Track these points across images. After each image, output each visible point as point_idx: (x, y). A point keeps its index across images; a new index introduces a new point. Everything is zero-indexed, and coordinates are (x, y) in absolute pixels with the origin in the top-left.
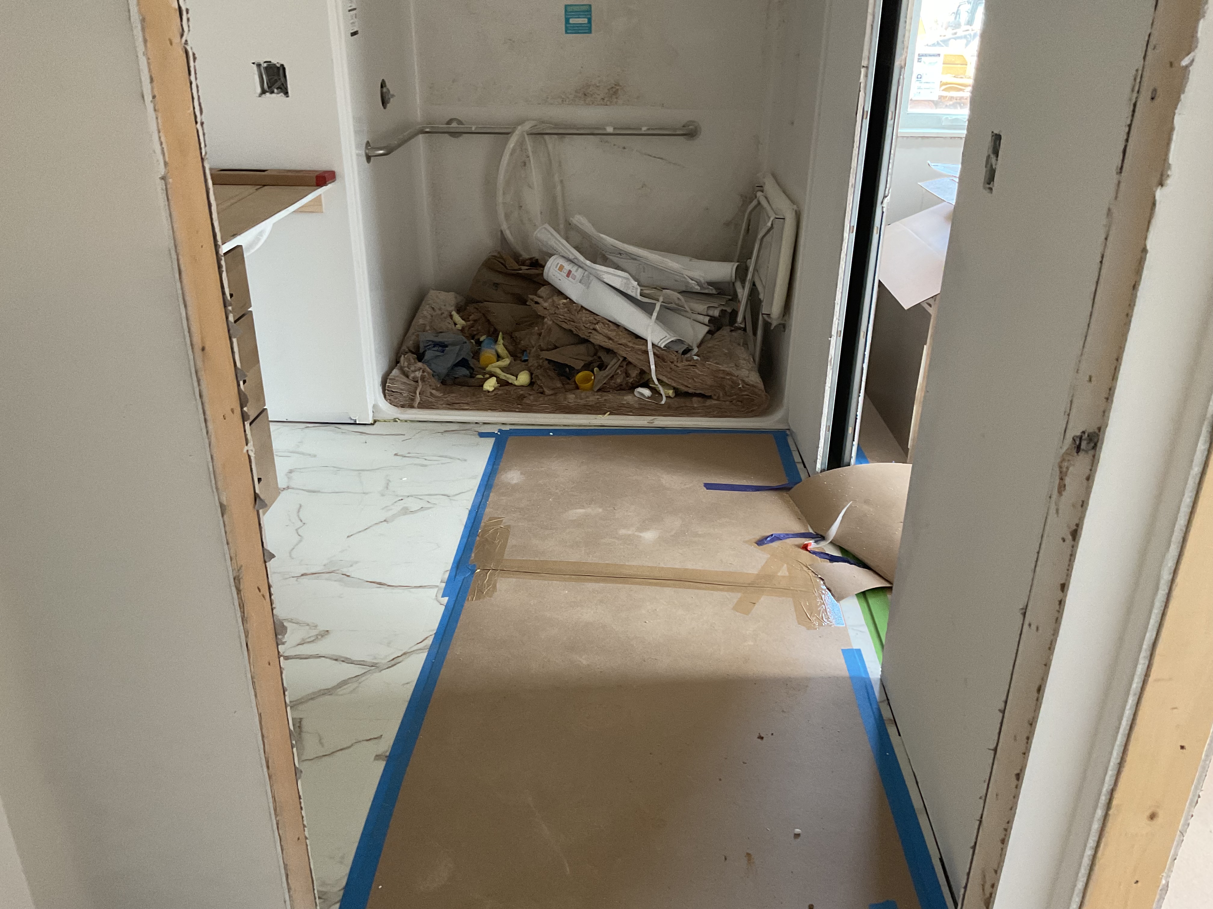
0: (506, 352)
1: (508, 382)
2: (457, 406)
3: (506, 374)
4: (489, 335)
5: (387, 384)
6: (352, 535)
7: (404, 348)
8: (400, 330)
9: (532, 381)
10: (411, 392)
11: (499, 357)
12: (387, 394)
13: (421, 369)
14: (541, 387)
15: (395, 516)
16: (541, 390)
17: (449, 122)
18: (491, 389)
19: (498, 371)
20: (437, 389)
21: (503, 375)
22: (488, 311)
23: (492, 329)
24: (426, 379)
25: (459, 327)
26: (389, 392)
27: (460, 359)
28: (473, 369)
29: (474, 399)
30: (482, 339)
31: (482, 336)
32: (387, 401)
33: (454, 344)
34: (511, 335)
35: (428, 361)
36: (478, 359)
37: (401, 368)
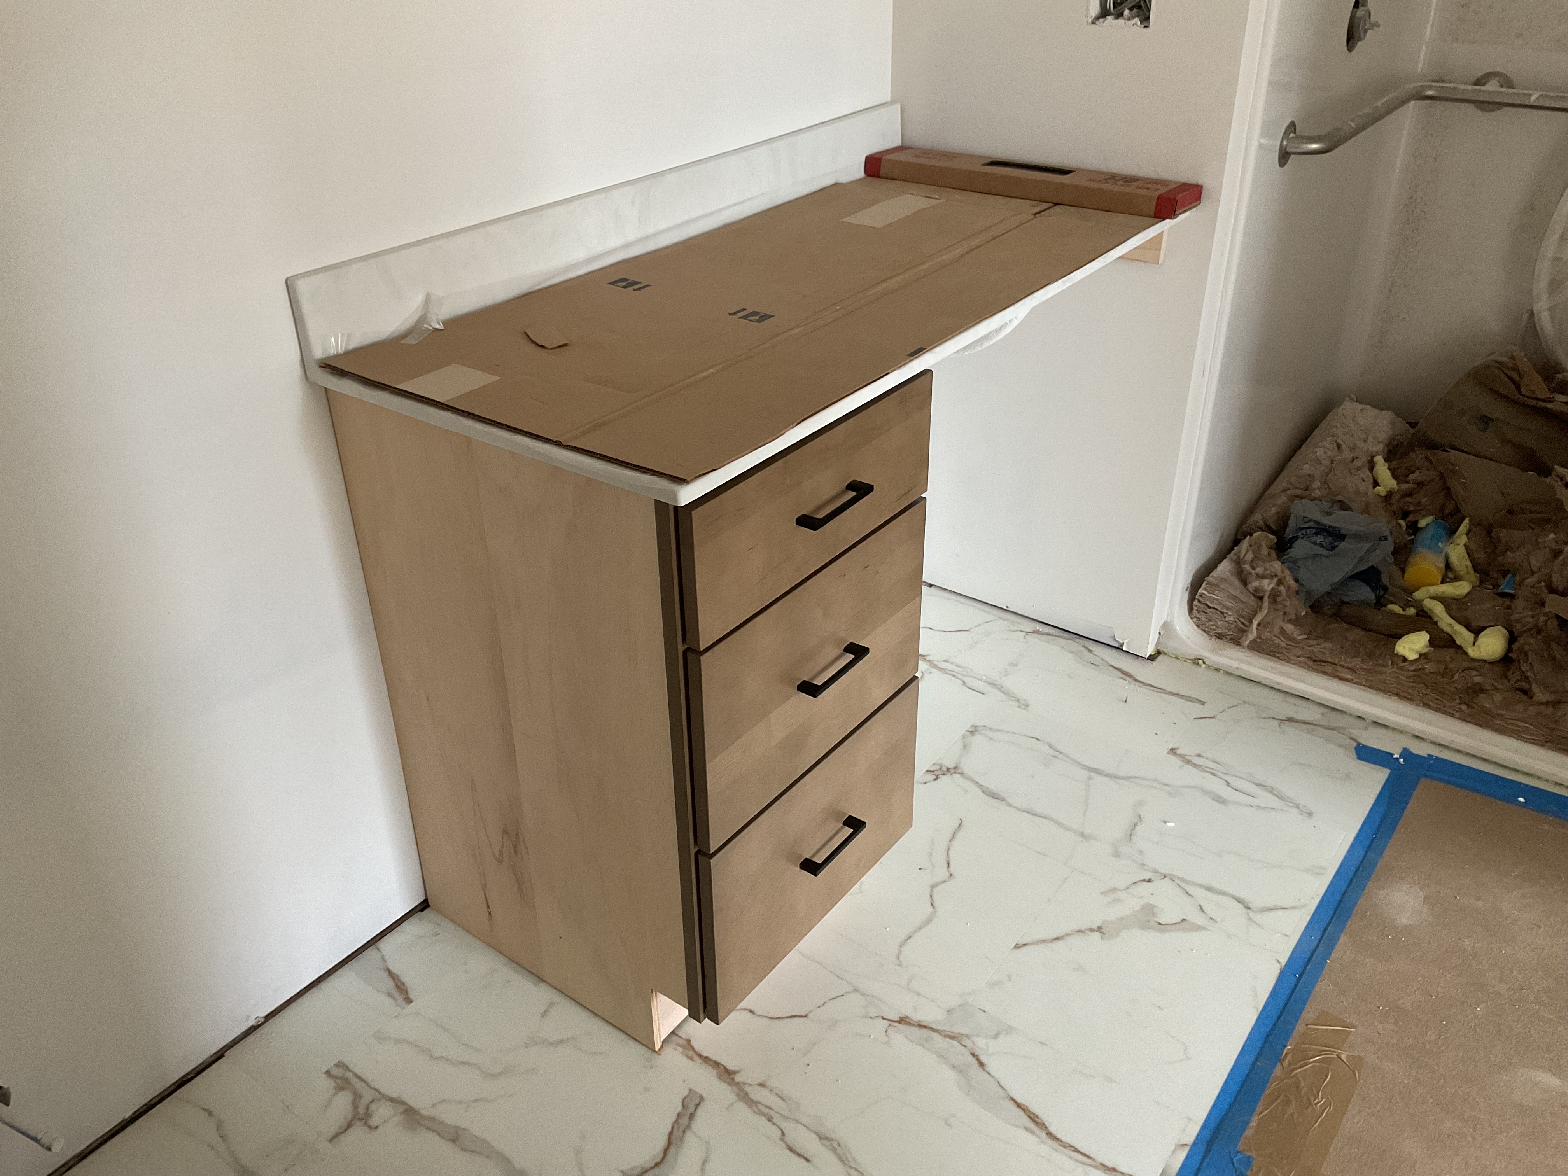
0: (1469, 563)
1: (1454, 641)
2: (1329, 668)
3: (1453, 622)
5: (1200, 591)
6: (1024, 945)
7: (1257, 517)
8: (1260, 476)
9: (1511, 655)
10: (1242, 617)
11: (1449, 574)
12: (1195, 608)
13: (1276, 576)
14: (1527, 679)
15: (1123, 924)
16: (1525, 685)
17: (1481, 81)
18: (1412, 656)
19: (1438, 610)
20: (1297, 622)
21: (1445, 621)
22: (1454, 472)
23: (1450, 507)
24: (1279, 599)
25: (1381, 490)
26: (1199, 604)
27: (1362, 568)
28: (1386, 589)
29: (1369, 665)
30: (1422, 523)
31: (1424, 516)
32: (1192, 618)
33: (1360, 537)
34: (1489, 532)
35: (1295, 562)
36: (1403, 571)
37: (1238, 562)
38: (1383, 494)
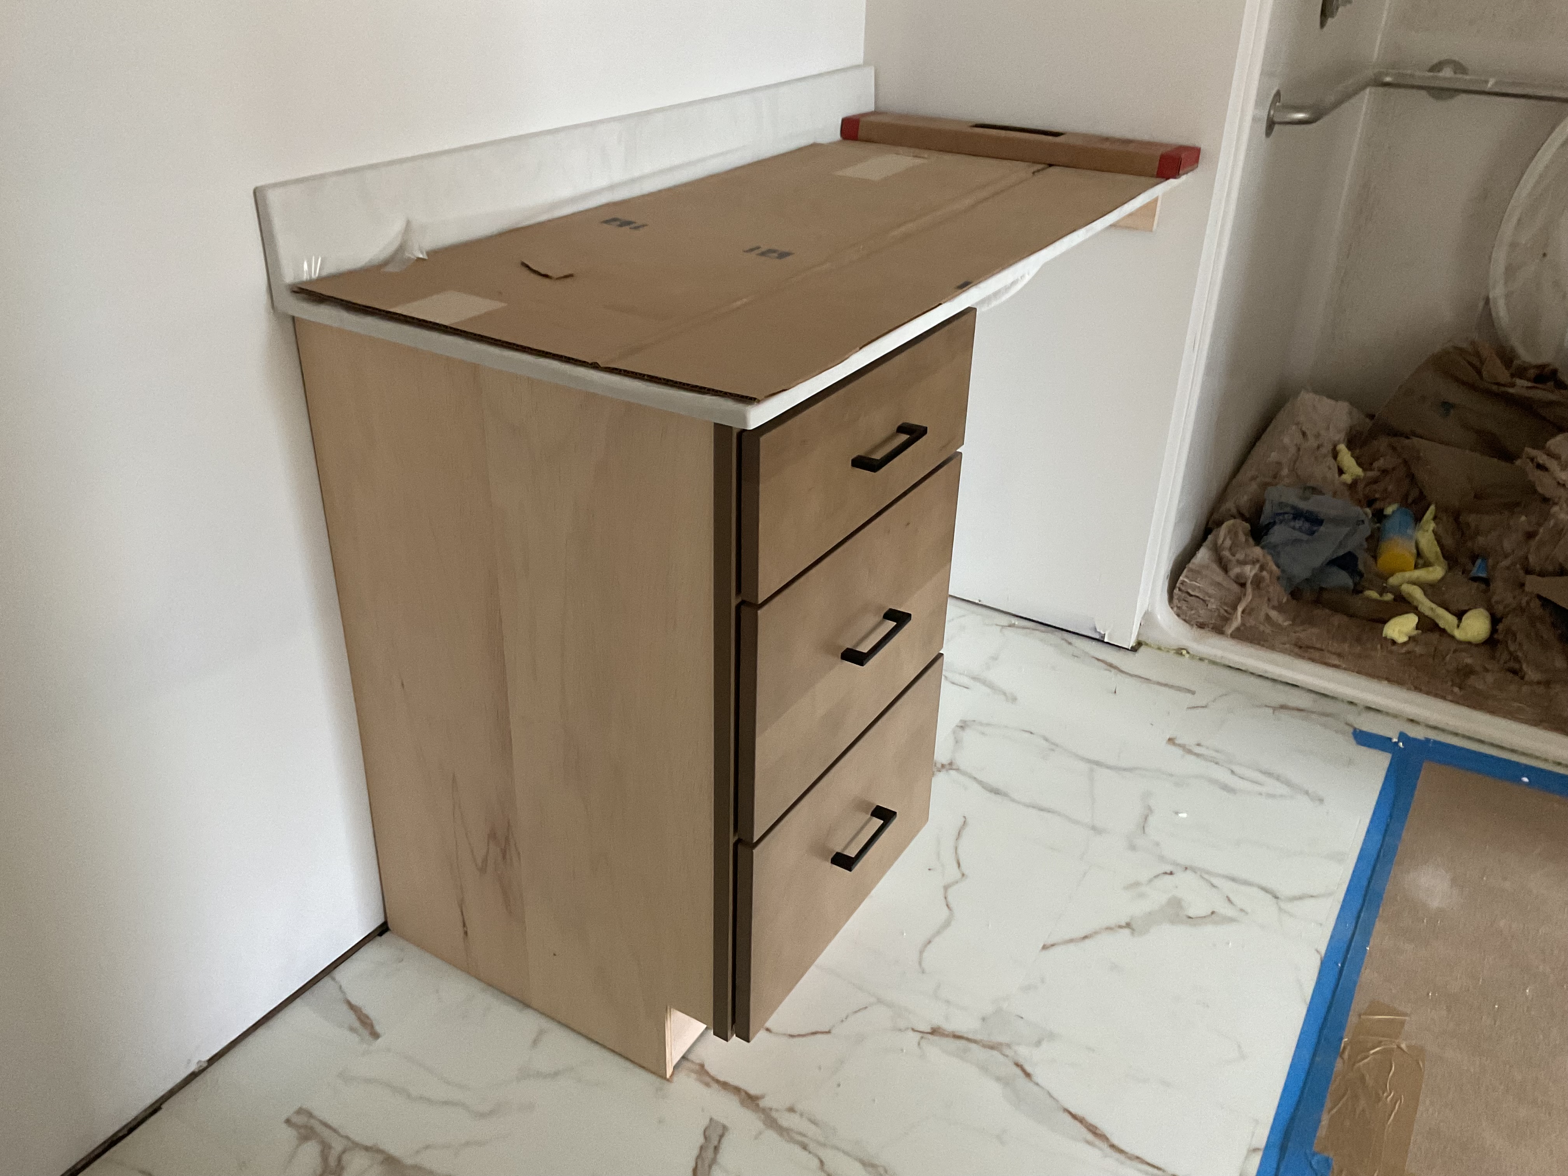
0: (1438, 549)
2: (1317, 654)
3: (1434, 606)
4: (1404, 502)
5: (1181, 578)
6: (1053, 945)
7: (1230, 505)
9: (1496, 636)
10: (1226, 604)
11: (1421, 560)
12: (1175, 597)
13: (1258, 561)
14: (1517, 659)
15: (1151, 919)
16: (1515, 664)
17: (1437, 67)
18: (1402, 639)
19: (1417, 594)
20: (1280, 608)
21: (1426, 605)
22: (1419, 458)
23: (1414, 494)
24: (1262, 585)
25: (1347, 478)
26: (1180, 593)
27: (1341, 553)
28: (1361, 575)
29: (1358, 649)
30: (1389, 510)
31: (1390, 504)
32: (1172, 608)
33: (1338, 521)
34: (1456, 519)
35: (1275, 546)
36: (1375, 558)
37: (1216, 550)
38: (1349, 481)
